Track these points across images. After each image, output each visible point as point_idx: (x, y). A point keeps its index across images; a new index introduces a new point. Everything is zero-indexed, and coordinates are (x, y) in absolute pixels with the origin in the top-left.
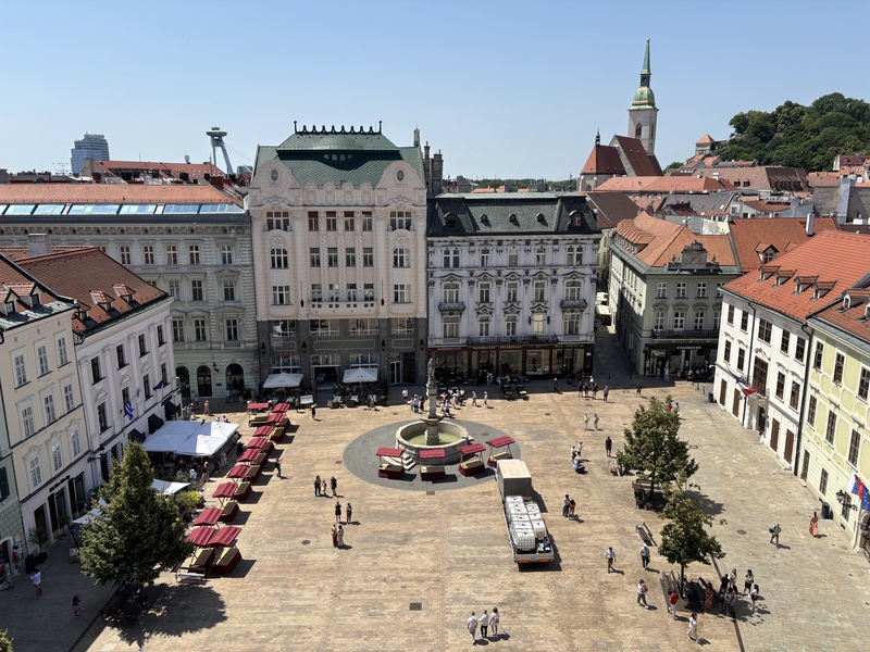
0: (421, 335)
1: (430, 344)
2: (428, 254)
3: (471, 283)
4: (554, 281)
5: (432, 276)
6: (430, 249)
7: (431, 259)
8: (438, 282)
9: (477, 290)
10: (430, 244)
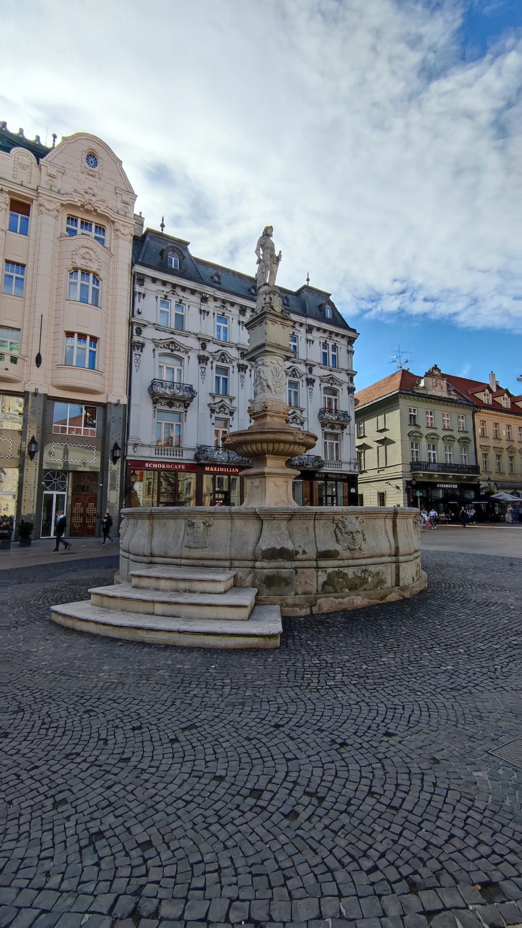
0: (115, 438)
1: (132, 454)
2: (134, 294)
3: (202, 360)
4: (310, 382)
5: (139, 332)
6: (138, 289)
7: (137, 306)
8: (149, 347)
9: (211, 374)
10: (138, 279)
